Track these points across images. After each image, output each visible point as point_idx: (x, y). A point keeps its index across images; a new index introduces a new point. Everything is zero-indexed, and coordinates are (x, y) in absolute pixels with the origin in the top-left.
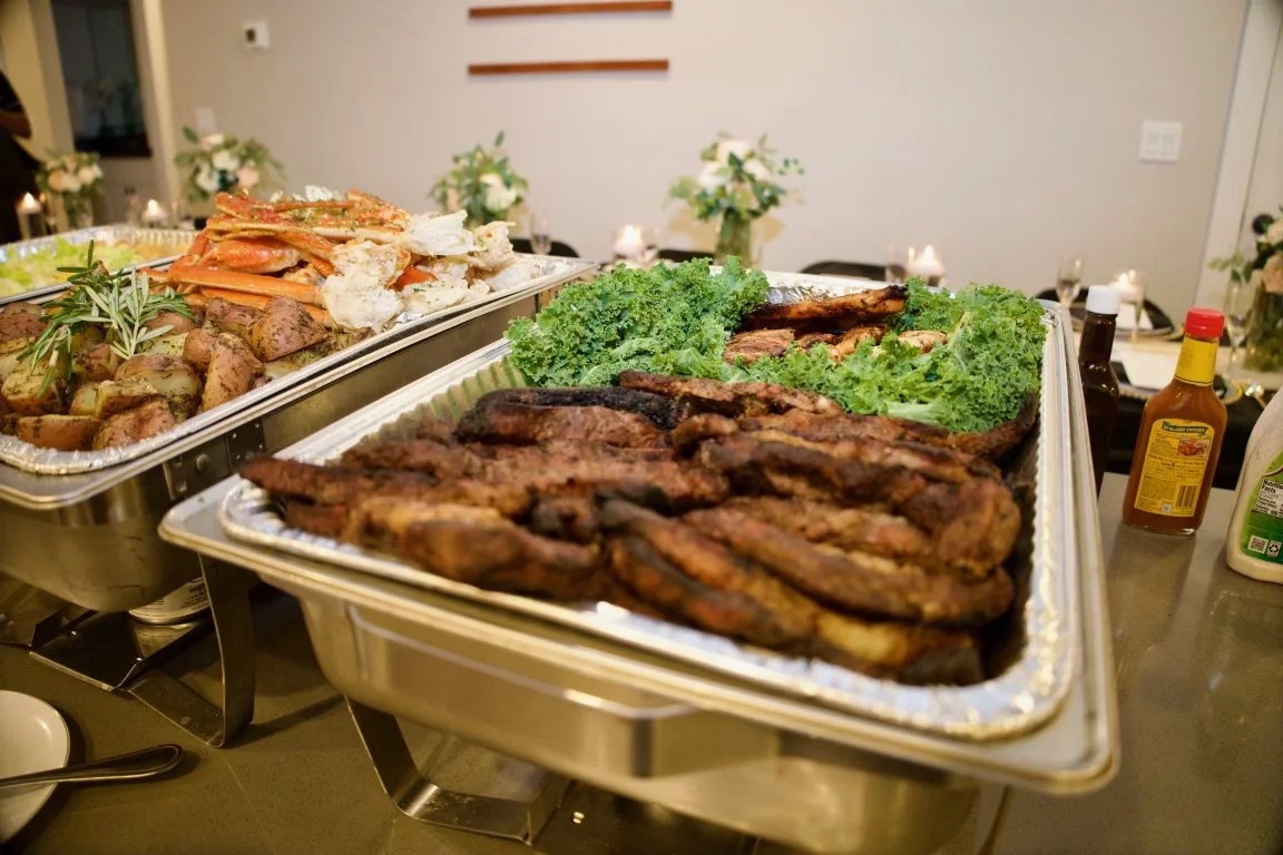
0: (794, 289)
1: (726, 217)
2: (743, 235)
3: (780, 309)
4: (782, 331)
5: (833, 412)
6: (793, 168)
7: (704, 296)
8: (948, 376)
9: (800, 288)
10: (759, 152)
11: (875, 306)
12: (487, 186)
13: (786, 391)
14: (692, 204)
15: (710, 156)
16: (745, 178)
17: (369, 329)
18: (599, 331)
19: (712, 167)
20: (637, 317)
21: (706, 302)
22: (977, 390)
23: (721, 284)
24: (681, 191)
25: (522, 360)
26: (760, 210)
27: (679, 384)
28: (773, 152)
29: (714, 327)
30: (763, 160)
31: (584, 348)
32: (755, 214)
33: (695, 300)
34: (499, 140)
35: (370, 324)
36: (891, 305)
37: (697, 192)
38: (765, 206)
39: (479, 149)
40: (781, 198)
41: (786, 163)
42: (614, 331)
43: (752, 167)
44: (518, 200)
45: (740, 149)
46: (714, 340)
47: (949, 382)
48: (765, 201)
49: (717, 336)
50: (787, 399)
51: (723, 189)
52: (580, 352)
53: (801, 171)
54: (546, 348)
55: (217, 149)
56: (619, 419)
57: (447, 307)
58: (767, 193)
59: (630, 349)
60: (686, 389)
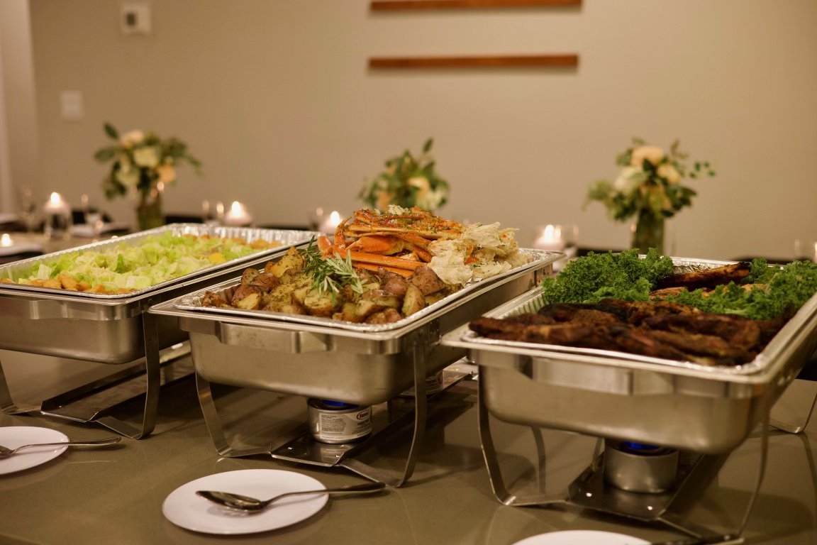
0: (689, 267)
1: (641, 217)
2: (657, 233)
3: (680, 276)
4: (680, 288)
5: (699, 313)
6: (704, 171)
7: (637, 270)
8: (757, 300)
9: (692, 266)
10: (671, 158)
11: (732, 273)
12: (417, 189)
13: (678, 305)
14: (609, 206)
15: (625, 160)
16: (658, 181)
17: (460, 284)
18: (588, 284)
19: (629, 172)
20: (605, 277)
21: (638, 273)
22: (770, 306)
23: (646, 264)
24: (600, 194)
25: (550, 296)
26: (672, 211)
27: (629, 304)
28: (683, 157)
29: (644, 281)
30: (675, 165)
31: (580, 292)
32: (669, 214)
33: (631, 272)
34: (428, 146)
35: (460, 282)
36: (741, 273)
37: (613, 195)
38: (677, 207)
39: (407, 154)
40: (693, 199)
41: (698, 166)
42: (594, 284)
43: (667, 172)
44: (443, 202)
45: (654, 153)
46: (644, 287)
47: (758, 303)
48: (678, 202)
49: (646, 285)
50: (679, 308)
51: (637, 192)
52: (577, 293)
53: (712, 174)
54: (562, 291)
55: (136, 146)
56: (604, 315)
57: (495, 275)
58: (679, 195)
59: (603, 292)
60: (633, 305)
